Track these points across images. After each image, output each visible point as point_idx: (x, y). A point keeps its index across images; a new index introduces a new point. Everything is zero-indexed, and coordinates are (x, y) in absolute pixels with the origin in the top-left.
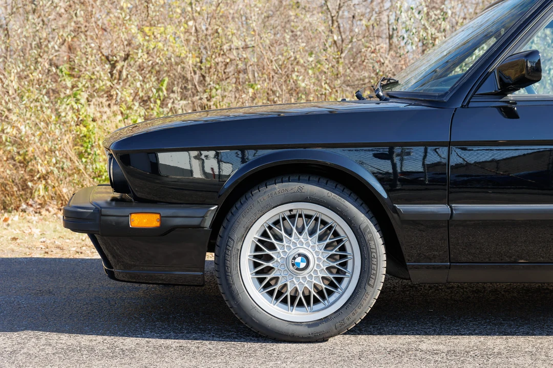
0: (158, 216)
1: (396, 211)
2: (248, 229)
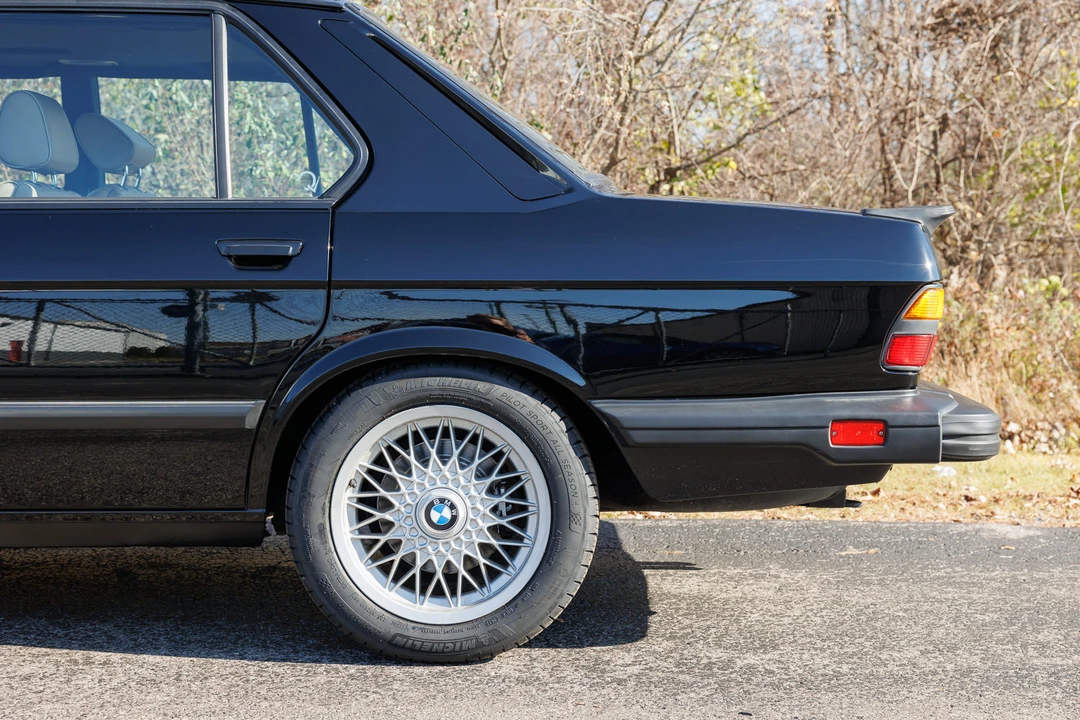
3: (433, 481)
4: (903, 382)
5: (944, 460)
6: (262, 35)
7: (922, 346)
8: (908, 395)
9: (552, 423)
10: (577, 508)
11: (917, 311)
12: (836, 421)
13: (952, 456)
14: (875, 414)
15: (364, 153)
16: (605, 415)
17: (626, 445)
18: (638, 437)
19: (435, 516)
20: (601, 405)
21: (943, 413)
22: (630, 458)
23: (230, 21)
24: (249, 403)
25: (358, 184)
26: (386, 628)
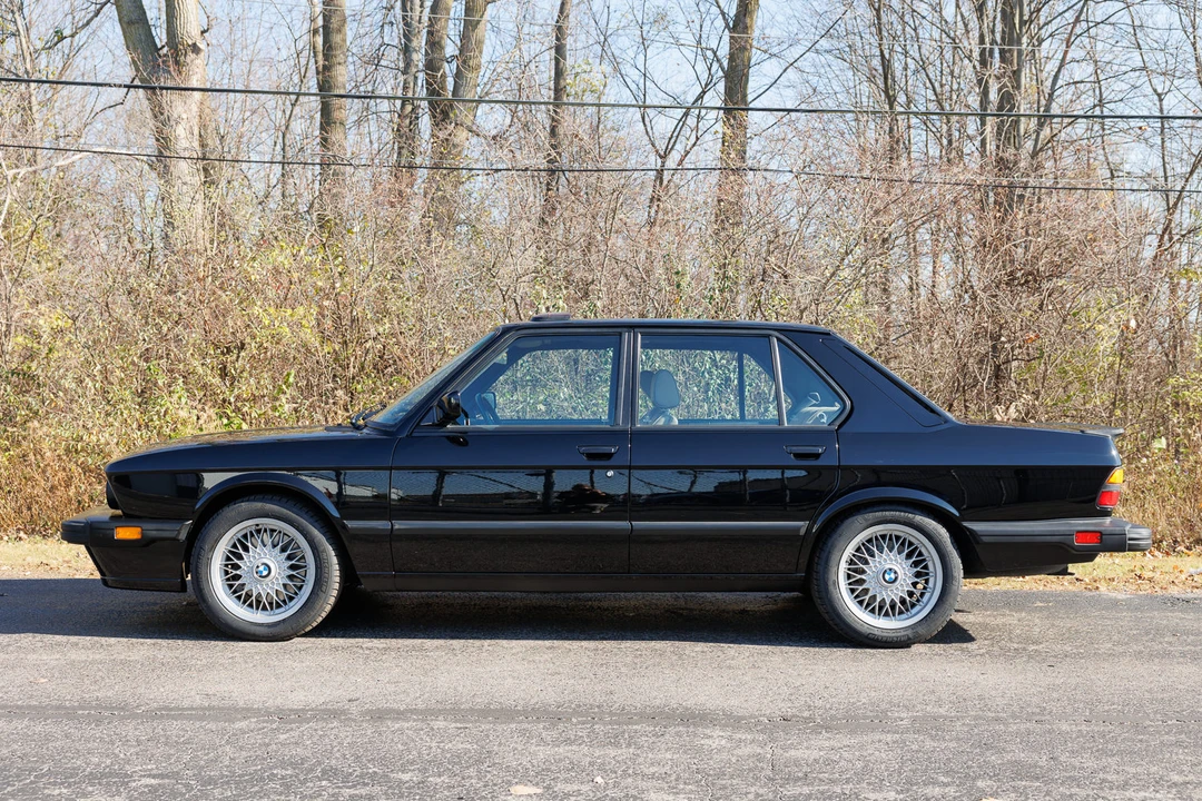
0: (139, 529)
1: (344, 527)
2: (217, 541)
3: (885, 560)
4: (1106, 513)
5: (1129, 550)
6: (795, 347)
7: (1114, 497)
8: (1108, 520)
9: (943, 533)
10: (956, 574)
11: (1112, 480)
12: (1078, 532)
13: (1133, 548)
14: (1097, 529)
15: (848, 403)
16: (968, 529)
17: (978, 543)
18: (985, 539)
19: (887, 577)
20: (965, 524)
21: (1127, 528)
22: (978, 548)
23: (779, 339)
24: (802, 523)
25: (847, 418)
26: (865, 630)
